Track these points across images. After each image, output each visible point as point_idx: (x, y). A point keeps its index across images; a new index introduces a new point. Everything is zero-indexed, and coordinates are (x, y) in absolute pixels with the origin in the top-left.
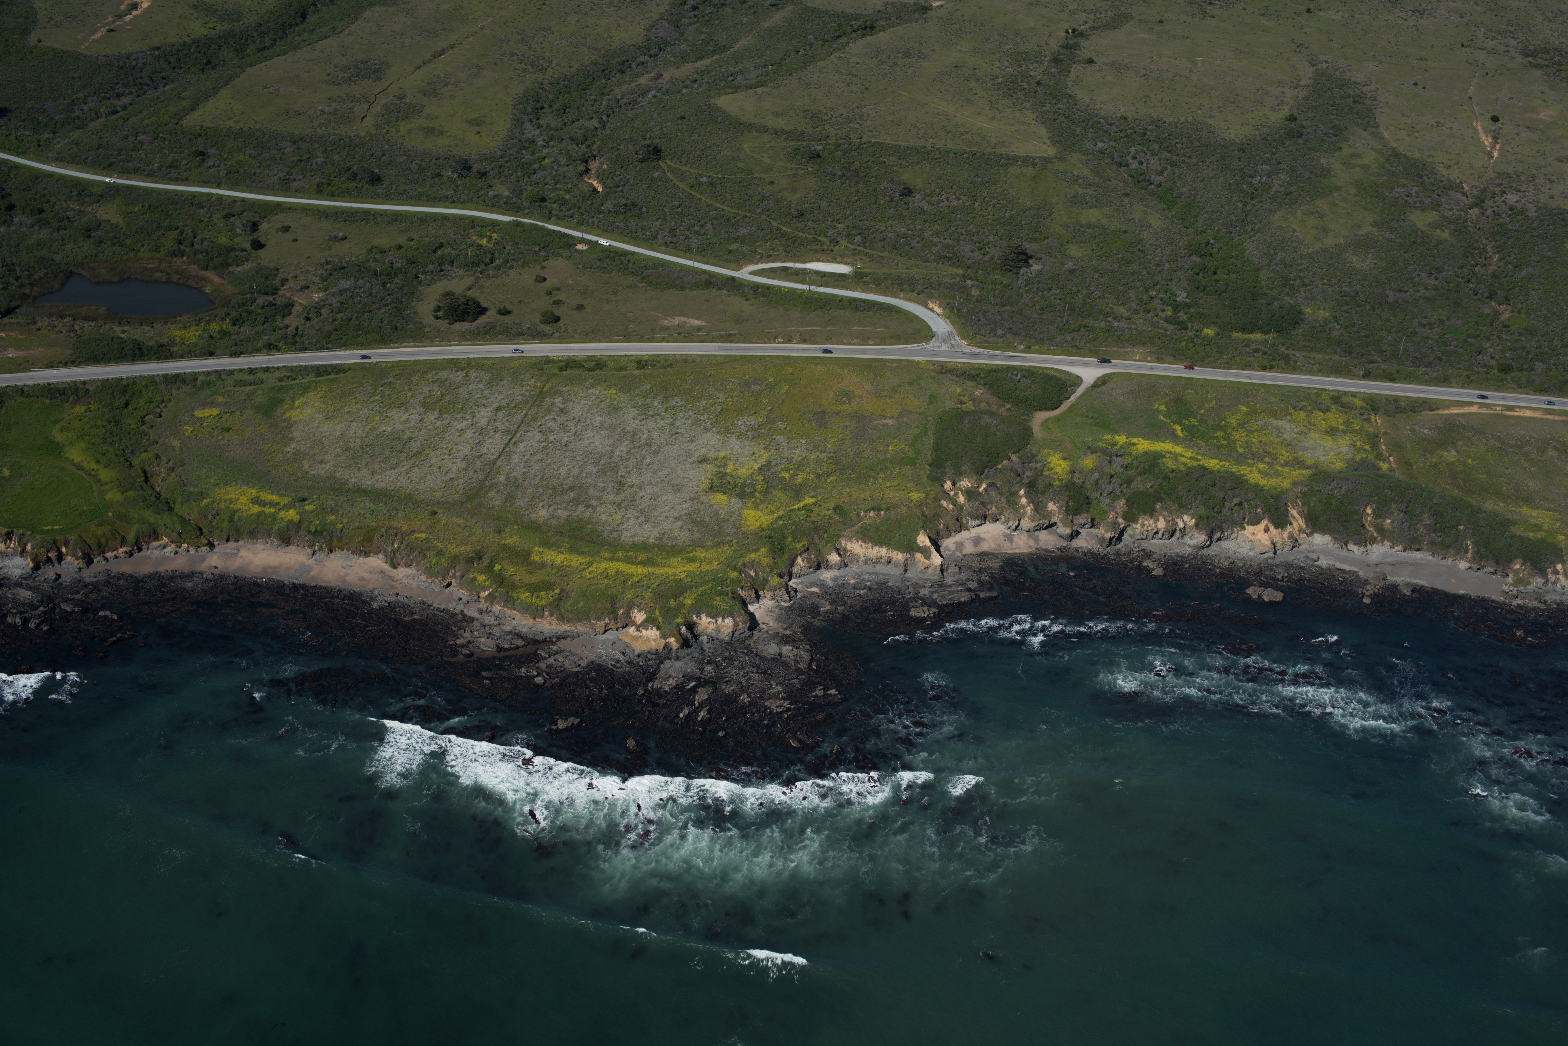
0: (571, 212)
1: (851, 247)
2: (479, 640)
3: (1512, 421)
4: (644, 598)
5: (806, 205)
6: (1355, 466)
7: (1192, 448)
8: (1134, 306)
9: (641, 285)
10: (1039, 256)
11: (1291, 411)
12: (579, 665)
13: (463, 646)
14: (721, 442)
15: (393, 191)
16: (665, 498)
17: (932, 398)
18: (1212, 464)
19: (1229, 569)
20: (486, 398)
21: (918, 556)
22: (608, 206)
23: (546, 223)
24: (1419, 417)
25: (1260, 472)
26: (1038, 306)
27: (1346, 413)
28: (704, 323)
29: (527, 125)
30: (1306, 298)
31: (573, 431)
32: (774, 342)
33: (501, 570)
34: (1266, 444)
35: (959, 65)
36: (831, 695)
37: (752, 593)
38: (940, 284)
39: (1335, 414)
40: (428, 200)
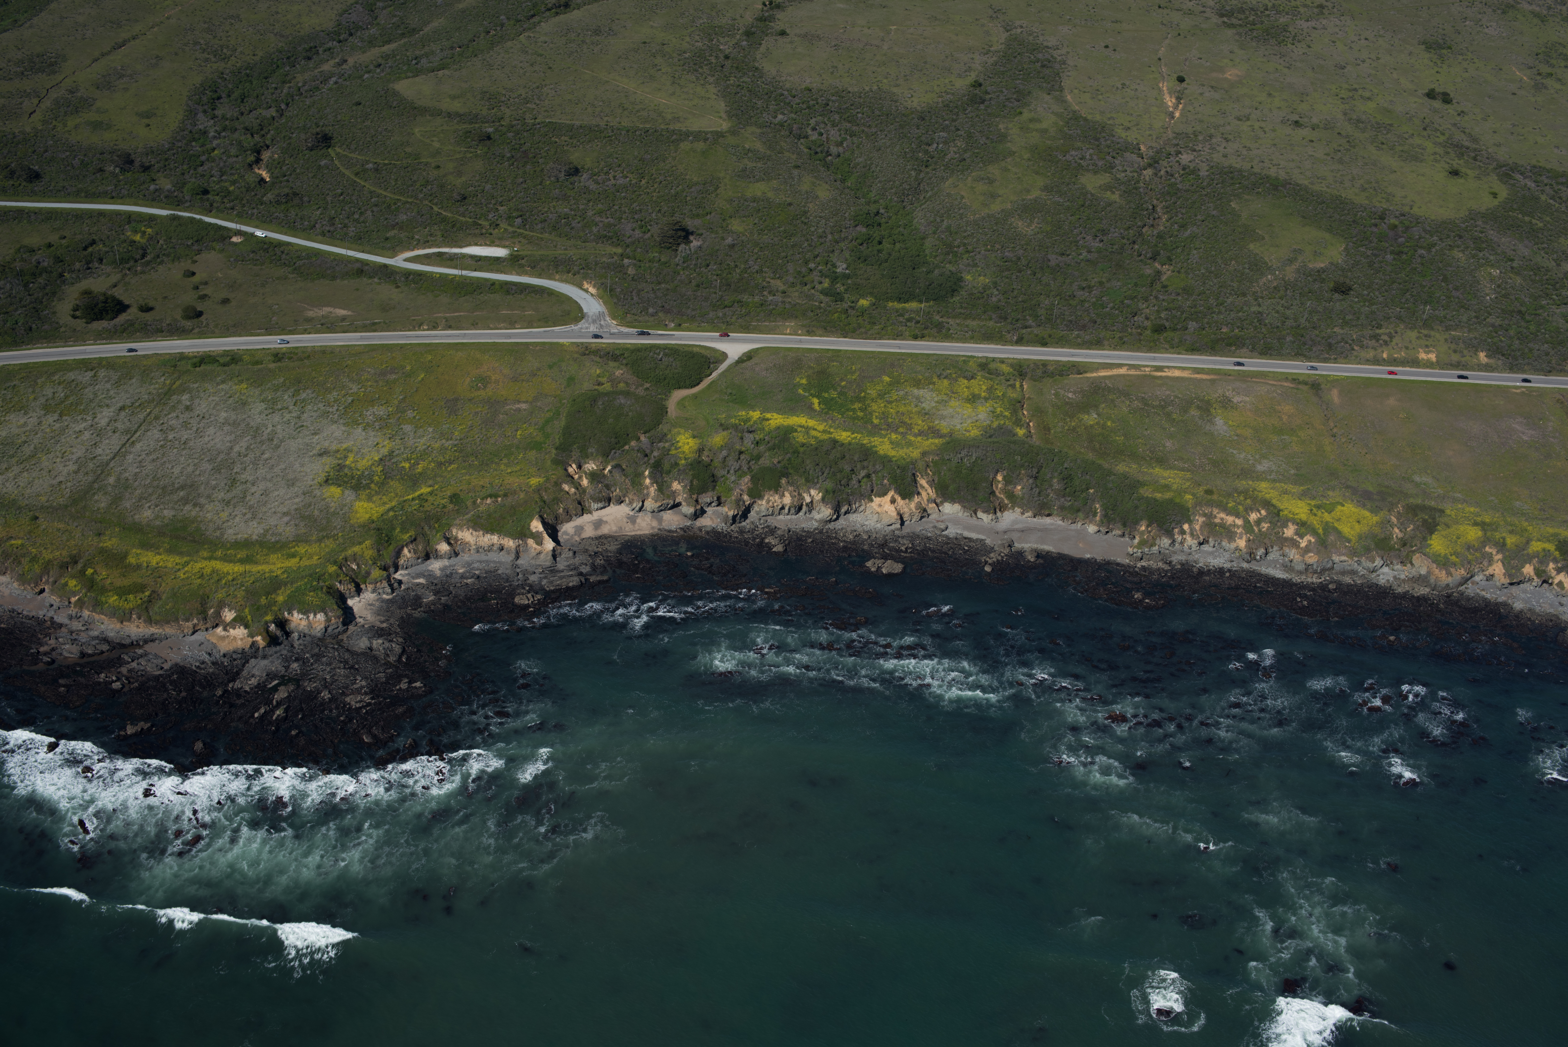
0: (232, 204)
1: (510, 229)
2: (63, 647)
3: (1159, 382)
4: (235, 597)
5: (470, 189)
6: (989, 433)
7: (826, 421)
8: (791, 280)
9: (291, 276)
10: (700, 232)
11: (935, 379)
12: (162, 668)
13: (45, 654)
14: (346, 434)
15: (51, 188)
16: (277, 493)
17: (571, 380)
18: (844, 436)
19: (854, 543)
20: (111, 398)
21: (531, 542)
22: (270, 196)
23: (206, 215)
24: (1066, 381)
25: (892, 443)
26: (694, 283)
27: (991, 379)
28: (350, 313)
29: (201, 116)
30: (969, 265)
31: (195, 429)
32: (419, 329)
33: (93, 574)
34: (903, 414)
35: (647, 41)
36: (415, 687)
37: (352, 587)
38: (596, 264)
39: (980, 381)
40: (86, 197)
